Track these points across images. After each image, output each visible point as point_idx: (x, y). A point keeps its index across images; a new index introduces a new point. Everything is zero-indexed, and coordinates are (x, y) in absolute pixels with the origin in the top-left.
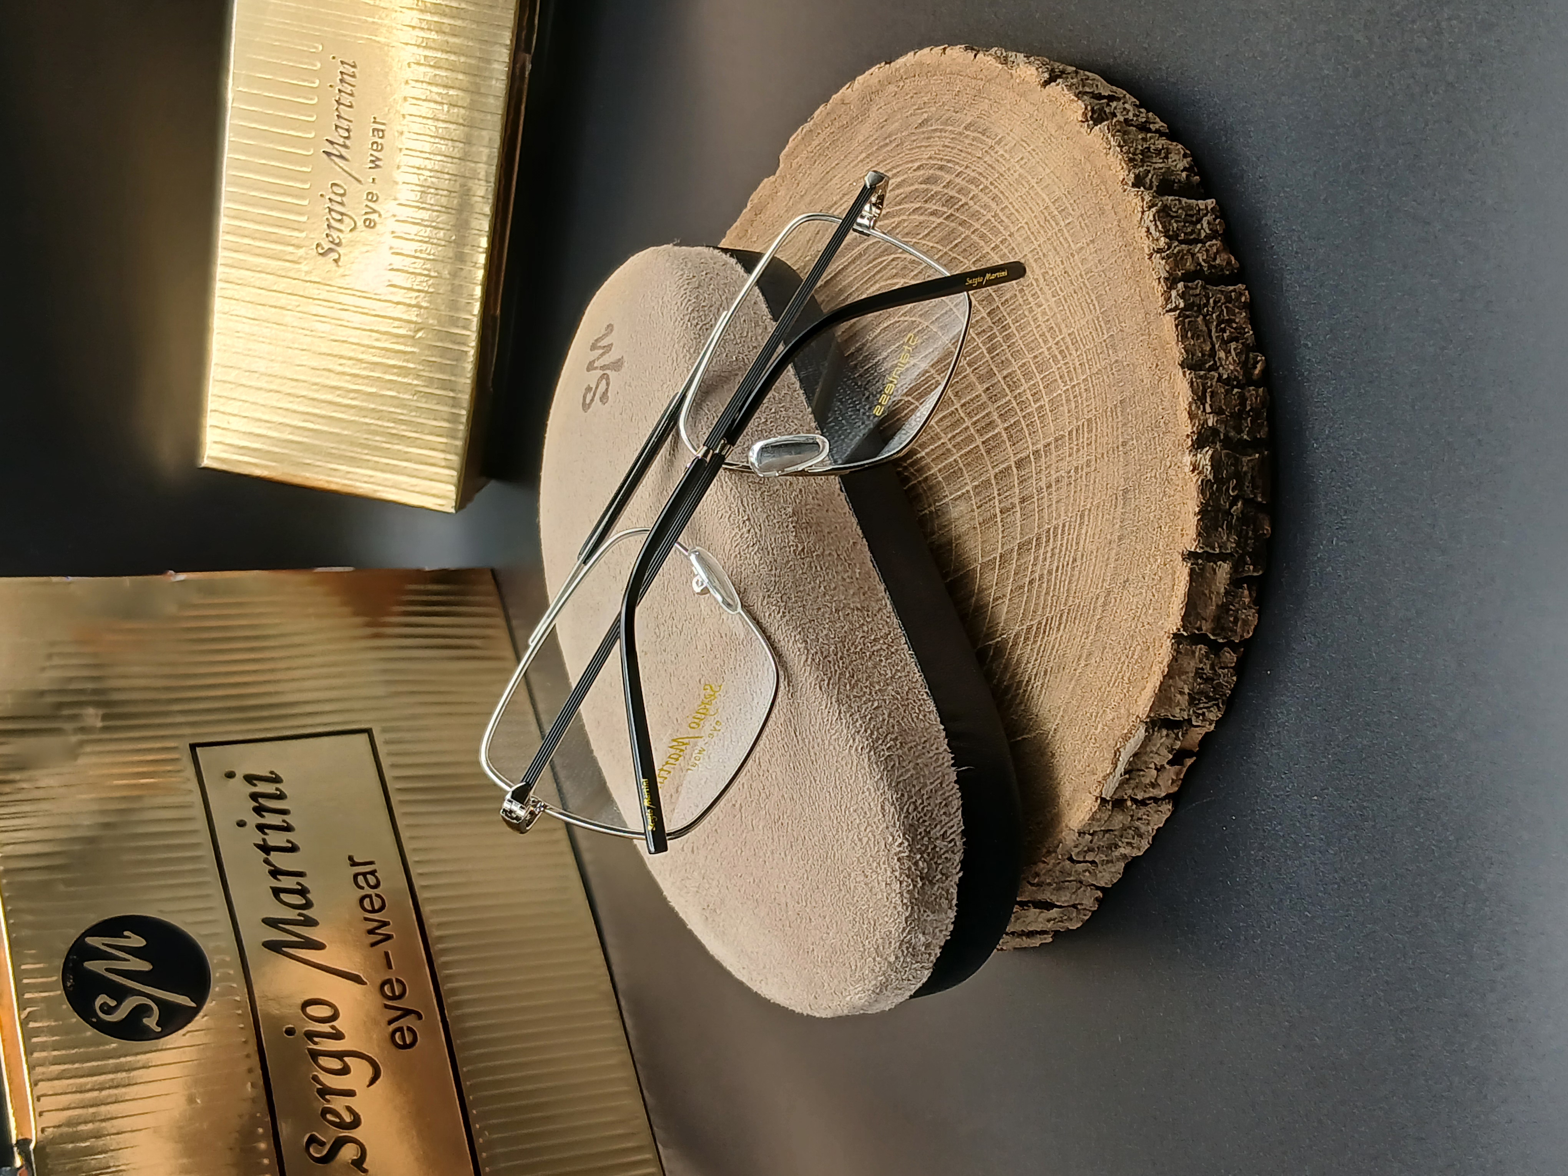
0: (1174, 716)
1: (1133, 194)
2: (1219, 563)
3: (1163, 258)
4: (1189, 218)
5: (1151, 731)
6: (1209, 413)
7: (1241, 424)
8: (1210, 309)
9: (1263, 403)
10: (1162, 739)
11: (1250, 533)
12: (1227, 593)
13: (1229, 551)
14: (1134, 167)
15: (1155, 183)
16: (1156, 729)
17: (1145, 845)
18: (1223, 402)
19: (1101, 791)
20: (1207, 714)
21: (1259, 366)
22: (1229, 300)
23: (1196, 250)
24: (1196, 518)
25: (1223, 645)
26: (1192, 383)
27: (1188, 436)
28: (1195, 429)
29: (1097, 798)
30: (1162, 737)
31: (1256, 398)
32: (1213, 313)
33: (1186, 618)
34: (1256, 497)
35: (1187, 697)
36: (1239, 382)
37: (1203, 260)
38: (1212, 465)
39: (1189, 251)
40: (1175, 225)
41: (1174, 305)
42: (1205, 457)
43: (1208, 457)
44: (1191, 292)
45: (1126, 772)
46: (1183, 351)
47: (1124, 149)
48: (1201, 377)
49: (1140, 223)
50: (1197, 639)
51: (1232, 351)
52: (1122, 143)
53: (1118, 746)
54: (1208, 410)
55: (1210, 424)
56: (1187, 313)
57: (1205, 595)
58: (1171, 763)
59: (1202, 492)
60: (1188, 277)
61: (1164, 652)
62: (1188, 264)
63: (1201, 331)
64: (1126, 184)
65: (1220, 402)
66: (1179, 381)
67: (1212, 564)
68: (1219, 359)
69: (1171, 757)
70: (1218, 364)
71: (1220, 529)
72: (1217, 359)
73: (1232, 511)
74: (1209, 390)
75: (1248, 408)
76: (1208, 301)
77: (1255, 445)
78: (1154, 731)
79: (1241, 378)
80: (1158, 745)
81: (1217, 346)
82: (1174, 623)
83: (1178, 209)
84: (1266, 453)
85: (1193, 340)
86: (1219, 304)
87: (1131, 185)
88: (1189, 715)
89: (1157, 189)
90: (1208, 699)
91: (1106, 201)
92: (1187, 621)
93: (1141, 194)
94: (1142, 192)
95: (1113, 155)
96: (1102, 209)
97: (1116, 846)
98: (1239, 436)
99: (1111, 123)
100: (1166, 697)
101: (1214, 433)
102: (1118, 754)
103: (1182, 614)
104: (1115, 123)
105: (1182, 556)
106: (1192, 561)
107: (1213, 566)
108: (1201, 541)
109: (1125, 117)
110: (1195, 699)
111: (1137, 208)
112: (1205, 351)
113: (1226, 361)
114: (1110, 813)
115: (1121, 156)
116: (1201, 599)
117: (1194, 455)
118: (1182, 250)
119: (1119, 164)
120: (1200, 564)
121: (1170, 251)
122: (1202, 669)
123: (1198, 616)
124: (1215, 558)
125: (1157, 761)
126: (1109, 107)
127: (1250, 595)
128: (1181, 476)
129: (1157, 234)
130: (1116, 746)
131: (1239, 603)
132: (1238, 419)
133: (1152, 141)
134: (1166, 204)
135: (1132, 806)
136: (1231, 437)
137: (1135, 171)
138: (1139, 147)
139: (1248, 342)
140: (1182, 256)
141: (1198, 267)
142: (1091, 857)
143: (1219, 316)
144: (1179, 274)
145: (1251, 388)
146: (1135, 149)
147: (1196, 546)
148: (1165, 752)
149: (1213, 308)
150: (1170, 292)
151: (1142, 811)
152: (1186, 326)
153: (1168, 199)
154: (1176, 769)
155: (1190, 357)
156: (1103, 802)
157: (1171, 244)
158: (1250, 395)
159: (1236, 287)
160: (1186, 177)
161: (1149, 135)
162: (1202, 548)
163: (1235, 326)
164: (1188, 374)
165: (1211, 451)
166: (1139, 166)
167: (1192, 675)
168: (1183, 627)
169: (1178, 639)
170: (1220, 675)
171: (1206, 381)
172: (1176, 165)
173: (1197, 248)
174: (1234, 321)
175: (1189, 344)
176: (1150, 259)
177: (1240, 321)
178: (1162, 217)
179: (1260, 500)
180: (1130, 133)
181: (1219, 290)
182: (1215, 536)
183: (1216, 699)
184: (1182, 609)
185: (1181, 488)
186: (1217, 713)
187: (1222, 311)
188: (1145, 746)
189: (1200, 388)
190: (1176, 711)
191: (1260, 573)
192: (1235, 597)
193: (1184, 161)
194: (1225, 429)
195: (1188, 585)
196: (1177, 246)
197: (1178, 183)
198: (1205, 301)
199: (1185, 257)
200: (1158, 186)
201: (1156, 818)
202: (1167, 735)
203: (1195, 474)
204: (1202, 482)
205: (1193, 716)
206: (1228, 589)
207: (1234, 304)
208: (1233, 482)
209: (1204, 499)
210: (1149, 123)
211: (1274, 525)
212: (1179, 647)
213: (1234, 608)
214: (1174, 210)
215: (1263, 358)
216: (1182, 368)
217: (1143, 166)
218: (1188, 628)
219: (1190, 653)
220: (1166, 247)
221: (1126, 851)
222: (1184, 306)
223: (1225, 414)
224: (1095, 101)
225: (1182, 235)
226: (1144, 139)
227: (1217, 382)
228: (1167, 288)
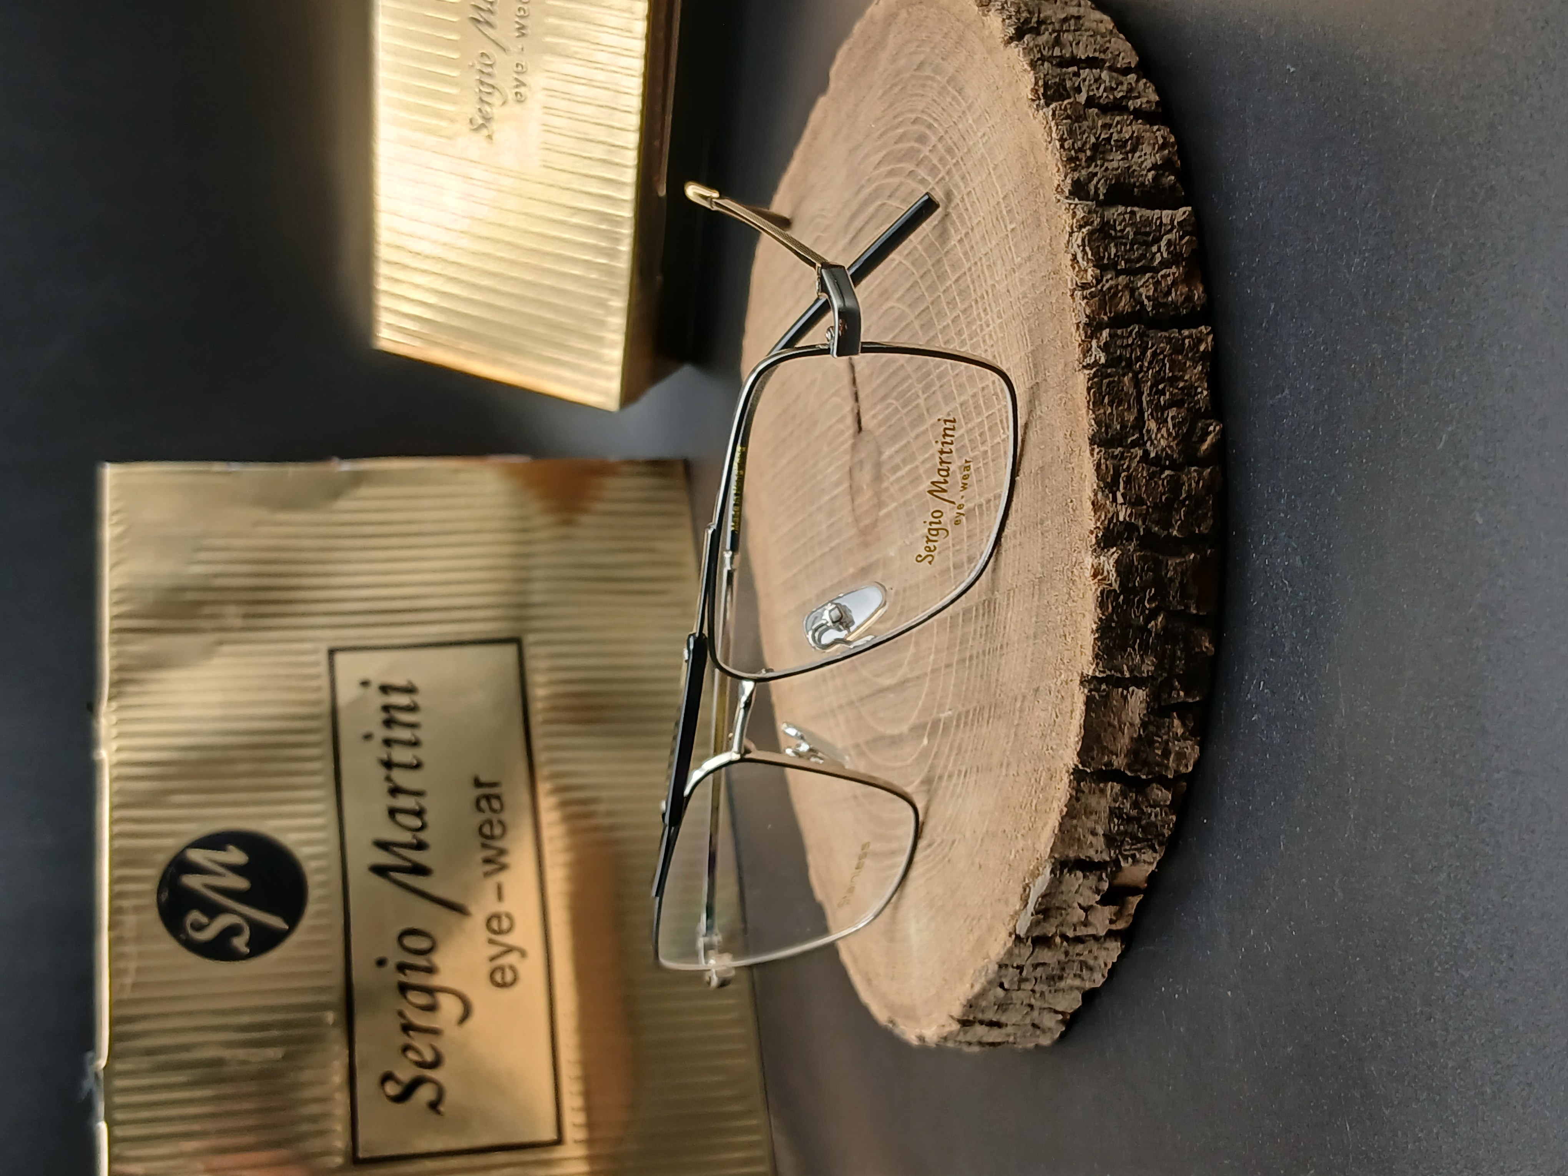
0: (1090, 858)
1: (1064, 207)
2: (1131, 689)
3: (1084, 298)
4: (1141, 238)
5: (1058, 872)
6: (1121, 504)
7: (1172, 517)
8: (1146, 364)
9: (1208, 488)
10: (1075, 880)
11: (1179, 653)
12: (1144, 725)
13: (1145, 675)
14: (1074, 170)
15: (1102, 190)
17: (1098, 980)
18: (1144, 489)
19: (1015, 926)
20: (1138, 856)
21: (1209, 440)
22: (1178, 348)
23: (1140, 283)
24: (1093, 637)
25: (1148, 782)
26: (1098, 467)
27: (1092, 532)
28: (1099, 524)
29: (1010, 935)
30: (1077, 879)
31: (1197, 483)
32: (1148, 369)
33: (1084, 753)
34: (1187, 607)
35: (1102, 839)
36: (1173, 461)
37: (1148, 297)
38: (1117, 571)
39: (1126, 286)
40: (1115, 250)
41: (1093, 360)
42: (1109, 562)
43: (1112, 561)
44: (1119, 342)
45: (1037, 912)
46: (1093, 422)
47: (1066, 145)
48: (1114, 457)
49: (1067, 247)
50: (1108, 775)
51: (1169, 420)
52: (1066, 135)
53: (1027, 881)
54: (1120, 499)
55: (1121, 519)
56: (1109, 371)
57: (1114, 727)
58: (1103, 902)
59: (1102, 604)
60: (1119, 321)
61: (1062, 789)
62: (1122, 304)
63: (1127, 394)
64: (1063, 191)
65: (1139, 488)
66: (1086, 462)
67: (1120, 690)
68: (1148, 431)
69: (1098, 898)
70: (1146, 438)
71: (1129, 650)
72: (1144, 432)
73: (1150, 626)
74: (1123, 475)
75: (1184, 495)
76: (1144, 353)
77: (1191, 541)
78: (1062, 873)
79: (1176, 456)
80: (1077, 886)
81: (1146, 414)
82: (1070, 757)
83: (1126, 226)
84: (1209, 551)
85: (1112, 407)
86: (1162, 356)
87: (1067, 194)
88: (1110, 857)
89: (1102, 197)
90: (1135, 839)
91: (1042, 211)
92: (1088, 756)
93: (1075, 208)
94: (1076, 205)
95: (1052, 151)
96: (1039, 220)
97: (1061, 978)
98: (1166, 532)
99: (1061, 106)
100: (1072, 838)
101: (1125, 529)
102: (1028, 890)
103: (1078, 749)
104: (1066, 106)
105: (1079, 678)
106: (1092, 686)
107: (1122, 693)
108: (1101, 664)
109: (1091, 93)
110: (1116, 840)
111: (1065, 227)
112: (1128, 421)
113: (1156, 435)
114: (1031, 949)
115: (1061, 155)
116: (1105, 731)
117: (1098, 557)
118: (1117, 286)
119: (1057, 165)
120: (1104, 690)
121: (1099, 287)
122: (1119, 808)
123: (1104, 750)
124: (1123, 683)
125: (1081, 901)
126: (1074, 79)
127: (1184, 725)
128: (1083, 579)
129: (1085, 263)
130: (1024, 880)
131: (1168, 734)
132: (1164, 512)
133: (1119, 127)
134: (1108, 222)
135: (1062, 943)
136: (1155, 533)
137: (1076, 175)
138: (1093, 140)
139: (1197, 407)
140: (1114, 294)
141: (1138, 307)
142: (1028, 986)
143: (1158, 372)
144: (1106, 318)
145: (1193, 468)
146: (1085, 143)
147: (1094, 670)
148: (1088, 893)
149: (1150, 363)
150: (1090, 342)
151: (1079, 948)
152: (1104, 389)
153: (1115, 213)
154: (1114, 909)
155: (1103, 430)
156: (1018, 938)
157: (1102, 277)
158: (1189, 479)
159: (1194, 331)
160: (1153, 179)
161: (1118, 118)
162: (1104, 672)
163: (1181, 385)
164: (1098, 453)
165: (1120, 552)
166: (1083, 168)
167: (1104, 815)
168: (1081, 763)
169: (1078, 775)
170: (1150, 815)
171: (1122, 462)
172: (1142, 162)
173: (1143, 280)
174: (1181, 378)
175: (1105, 413)
176: (1072, 295)
177: (1191, 377)
178: (1097, 239)
179: (1195, 612)
180: (1086, 119)
181: (1165, 337)
182: (1122, 657)
183: (1148, 840)
184: (1078, 743)
185: (1081, 596)
186: (1154, 855)
187: (1165, 365)
188: (1057, 887)
189: (1111, 472)
190: (1091, 853)
191: (1198, 699)
192: (1159, 728)
193: (1157, 156)
194: (1144, 523)
195: (1083, 715)
196: (1111, 279)
197: (1138, 187)
198: (1139, 354)
199: (1120, 295)
200: (1104, 195)
201: (1104, 953)
202: (1084, 877)
203: (1096, 580)
204: (1102, 592)
205: (1120, 857)
206: (1146, 719)
207: (1187, 355)
208: (1150, 592)
209: (1103, 614)
210: (1130, 98)
211: (1217, 641)
212: (1079, 784)
213: (1160, 740)
214: (1118, 228)
215: (1218, 428)
216: (1091, 444)
217: (1088, 167)
218: (1090, 765)
219: (1097, 791)
220: (1094, 281)
221: (1077, 982)
222: (1106, 361)
223: (1146, 504)
224: (1058, 70)
225: (1123, 263)
226: (1105, 126)
227: (1138, 462)
228: (1086, 337)
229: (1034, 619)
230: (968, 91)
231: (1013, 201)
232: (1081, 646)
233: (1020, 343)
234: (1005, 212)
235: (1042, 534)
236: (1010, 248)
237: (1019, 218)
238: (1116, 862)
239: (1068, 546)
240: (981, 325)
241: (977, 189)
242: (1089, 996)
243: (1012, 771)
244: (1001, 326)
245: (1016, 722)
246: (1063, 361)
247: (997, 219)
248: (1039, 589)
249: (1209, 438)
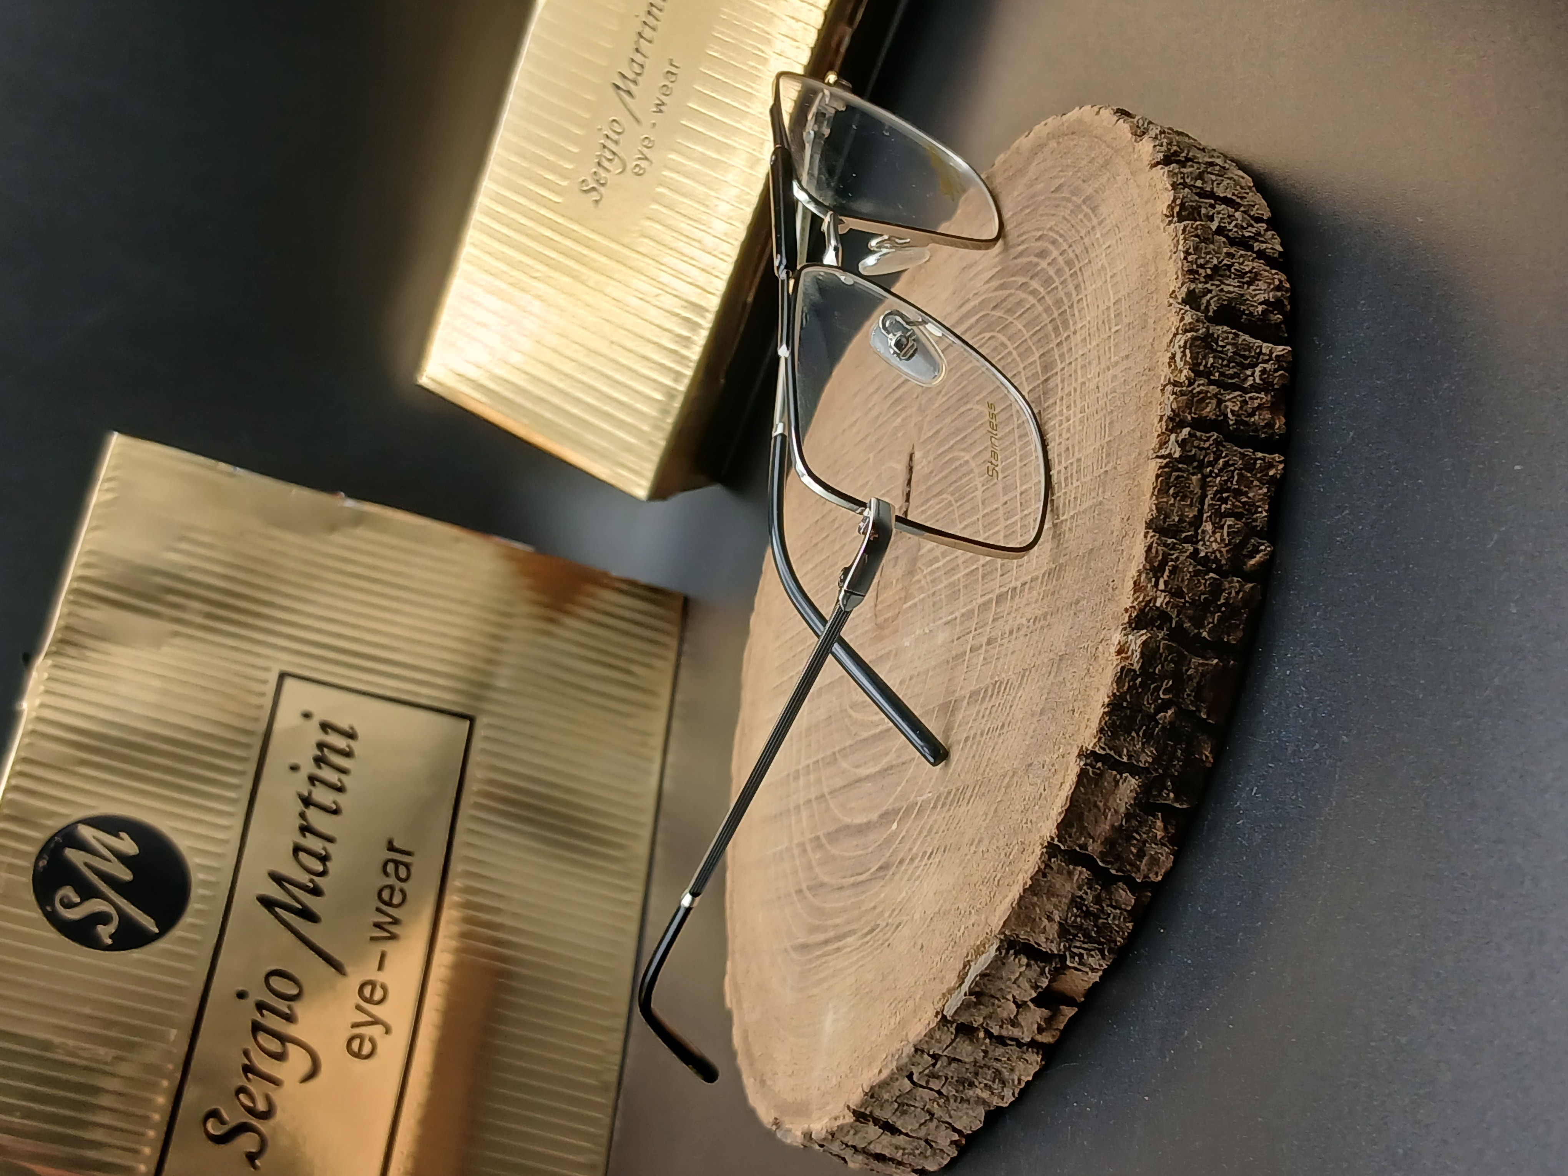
0: (1039, 945)
1: (1174, 310)
2: (1124, 775)
3: (1174, 393)
4: (1238, 359)
5: (1004, 952)
6: (1162, 591)
7: (1206, 618)
8: (1216, 471)
9: (1246, 602)
10: (1018, 965)
11: (1179, 753)
12: (1128, 816)
13: (1141, 765)
14: (1192, 281)
15: (1213, 307)
16: (1012, 952)
18: (1186, 583)
19: (944, 1006)
20: (1085, 957)
21: (1258, 557)
22: (1249, 466)
23: (1228, 397)
24: (1102, 710)
25: (1117, 879)
26: (1149, 549)
27: (1126, 610)
28: (1136, 603)
29: (937, 1013)
30: (1020, 966)
31: (1237, 593)
32: (1217, 475)
33: (1063, 827)
34: (1199, 710)
35: (1056, 926)
36: (1220, 566)
37: (1232, 411)
38: (1142, 653)
39: (1215, 395)
40: (1211, 360)
41: (1168, 452)
42: (1136, 641)
43: (1139, 642)
44: (1196, 443)
45: (971, 993)
46: (1154, 507)
47: (1190, 258)
48: (1165, 545)
49: (1168, 346)
50: (1080, 858)
51: (1226, 527)
52: (1191, 250)
53: (969, 958)
54: (1161, 586)
55: (1158, 604)
56: (1180, 466)
57: (1099, 809)
58: (1038, 1002)
59: (1119, 681)
60: (1201, 424)
61: (1031, 862)
62: (1208, 409)
63: (1192, 492)
64: (1176, 297)
65: (1183, 581)
66: (1138, 542)
67: (1114, 773)
68: (1204, 532)
69: (1034, 995)
70: (1199, 538)
71: (1134, 734)
72: (1200, 531)
73: (1158, 717)
74: (1170, 564)
75: (1222, 601)
76: (1216, 460)
77: (1217, 647)
78: (1007, 953)
79: (1223, 562)
80: (1017, 974)
81: (1205, 516)
82: (1048, 829)
83: (1228, 344)
84: (1231, 662)
85: (1175, 498)
86: (1232, 468)
87: (1180, 300)
88: (1059, 950)
89: (1211, 314)
90: (1089, 938)
91: (1152, 314)
92: (1066, 831)
93: (1184, 313)
94: (1186, 311)
95: (1175, 261)
96: (1146, 321)
97: (971, 1085)
98: (1196, 631)
99: (1192, 224)
100: (1028, 917)
101: (1159, 617)
102: (968, 967)
103: (1059, 821)
104: (1197, 226)
105: (1077, 751)
106: (1089, 761)
107: (1116, 776)
108: (1103, 740)
109: (1222, 225)
110: (1069, 933)
111: (1170, 328)
112: (1187, 516)
113: (1210, 537)
114: (953, 1037)
115: (1183, 265)
116: (1090, 810)
117: (1126, 635)
118: (1207, 392)
119: (1177, 273)
120: (1099, 768)
121: (1190, 389)
122: (1081, 897)
123: (1083, 830)
124: (1121, 767)
125: (1016, 993)
126: (1209, 209)
127: (1165, 829)
128: (1107, 655)
129: (1182, 363)
130: (967, 956)
131: (1148, 834)
132: (1201, 609)
133: (1241, 260)
134: (1213, 334)
135: (985, 1038)
136: (1185, 630)
137: (1193, 286)
138: (1215, 261)
139: (1254, 524)
140: (1202, 398)
141: (1222, 418)
142: (935, 1085)
143: (1226, 481)
144: (1189, 418)
145: (1235, 579)
146: (1208, 262)
147: (1095, 744)
148: (1027, 986)
149: (1221, 470)
150: (1169, 436)
151: (1000, 1051)
152: (1172, 480)
153: (1219, 330)
154: (1046, 1012)
155: (1162, 517)
156: (944, 1021)
157: (1195, 381)
158: (1231, 587)
159: (1267, 455)
160: (1263, 311)
161: (1242, 252)
162: (1104, 749)
163: (1244, 499)
164: (1152, 537)
165: (1149, 635)
166: (1200, 282)
167: (1066, 901)
168: (1058, 836)
169: (1051, 849)
170: (1109, 915)
171: (1172, 552)
172: (1256, 295)
173: (1231, 396)
174: (1245, 494)
175: (1167, 503)
176: (1162, 390)
177: (1254, 496)
178: (1198, 347)
179: (1205, 717)
180: (1213, 243)
181: (1240, 453)
182: (1125, 740)
183: (1100, 943)
184: (1060, 814)
185: (1100, 670)
186: (1101, 962)
187: (1233, 477)
188: (998, 969)
189: (1160, 558)
190: (1042, 939)
191: (1185, 806)
192: (1141, 823)
193: (1271, 294)
194: (1178, 616)
195: (1073, 787)
196: (1203, 385)
197: (1246, 315)
198: (1212, 459)
199: (1208, 401)
200: (1214, 311)
201: (1021, 1065)
202: (1028, 965)
203: (1119, 657)
204: (1123, 668)
205: (1067, 953)
206: (1132, 811)
207: (1256, 475)
208: (1168, 683)
209: (1118, 691)
210: (1257, 241)
211: (1219, 753)
212: (1050, 860)
213: (1138, 838)
214: (1220, 343)
215: (1269, 549)
216: (1146, 528)
217: (1206, 283)
218: (1066, 841)
219: (1065, 872)
220: (1186, 382)
221: (985, 1095)
222: (1180, 456)
223: (1185, 598)
224: (1197, 198)
225: (1217, 374)
226: (1229, 255)
227: (1187, 557)
228: (1166, 429)
229: (1044, 697)
230: (1103, 210)
231: (1124, 305)
232: (1088, 720)
233: (1098, 435)
234: (1112, 316)
235: (1075, 614)
236: (1110, 348)
237: (1126, 321)
238: (1063, 958)
239: (1099, 625)
240: (1061, 420)
241: (1088, 297)
242: (994, 1117)
243: (983, 847)
244: (1081, 421)
245: (999, 799)
246: (1137, 450)
247: (1103, 322)
248: (1058, 666)
249: (1258, 556)
